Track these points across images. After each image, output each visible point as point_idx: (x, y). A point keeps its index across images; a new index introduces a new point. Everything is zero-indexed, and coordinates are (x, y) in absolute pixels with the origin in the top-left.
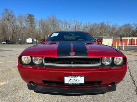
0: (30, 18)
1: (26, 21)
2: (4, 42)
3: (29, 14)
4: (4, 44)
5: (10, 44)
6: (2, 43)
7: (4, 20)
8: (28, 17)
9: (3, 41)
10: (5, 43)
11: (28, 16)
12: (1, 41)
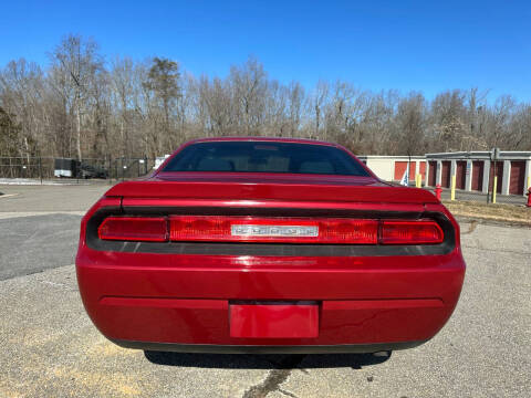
0: (161, 73)
1: (144, 84)
2: (63, 172)
3: (157, 60)
4: (62, 177)
5: (87, 177)
6: (57, 173)
7: (63, 82)
8: (153, 70)
9: (58, 168)
10: (68, 173)
11: (153, 64)
12: (53, 166)
